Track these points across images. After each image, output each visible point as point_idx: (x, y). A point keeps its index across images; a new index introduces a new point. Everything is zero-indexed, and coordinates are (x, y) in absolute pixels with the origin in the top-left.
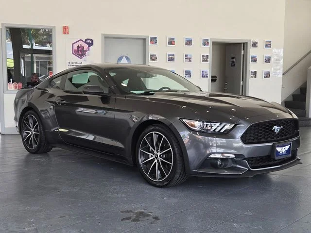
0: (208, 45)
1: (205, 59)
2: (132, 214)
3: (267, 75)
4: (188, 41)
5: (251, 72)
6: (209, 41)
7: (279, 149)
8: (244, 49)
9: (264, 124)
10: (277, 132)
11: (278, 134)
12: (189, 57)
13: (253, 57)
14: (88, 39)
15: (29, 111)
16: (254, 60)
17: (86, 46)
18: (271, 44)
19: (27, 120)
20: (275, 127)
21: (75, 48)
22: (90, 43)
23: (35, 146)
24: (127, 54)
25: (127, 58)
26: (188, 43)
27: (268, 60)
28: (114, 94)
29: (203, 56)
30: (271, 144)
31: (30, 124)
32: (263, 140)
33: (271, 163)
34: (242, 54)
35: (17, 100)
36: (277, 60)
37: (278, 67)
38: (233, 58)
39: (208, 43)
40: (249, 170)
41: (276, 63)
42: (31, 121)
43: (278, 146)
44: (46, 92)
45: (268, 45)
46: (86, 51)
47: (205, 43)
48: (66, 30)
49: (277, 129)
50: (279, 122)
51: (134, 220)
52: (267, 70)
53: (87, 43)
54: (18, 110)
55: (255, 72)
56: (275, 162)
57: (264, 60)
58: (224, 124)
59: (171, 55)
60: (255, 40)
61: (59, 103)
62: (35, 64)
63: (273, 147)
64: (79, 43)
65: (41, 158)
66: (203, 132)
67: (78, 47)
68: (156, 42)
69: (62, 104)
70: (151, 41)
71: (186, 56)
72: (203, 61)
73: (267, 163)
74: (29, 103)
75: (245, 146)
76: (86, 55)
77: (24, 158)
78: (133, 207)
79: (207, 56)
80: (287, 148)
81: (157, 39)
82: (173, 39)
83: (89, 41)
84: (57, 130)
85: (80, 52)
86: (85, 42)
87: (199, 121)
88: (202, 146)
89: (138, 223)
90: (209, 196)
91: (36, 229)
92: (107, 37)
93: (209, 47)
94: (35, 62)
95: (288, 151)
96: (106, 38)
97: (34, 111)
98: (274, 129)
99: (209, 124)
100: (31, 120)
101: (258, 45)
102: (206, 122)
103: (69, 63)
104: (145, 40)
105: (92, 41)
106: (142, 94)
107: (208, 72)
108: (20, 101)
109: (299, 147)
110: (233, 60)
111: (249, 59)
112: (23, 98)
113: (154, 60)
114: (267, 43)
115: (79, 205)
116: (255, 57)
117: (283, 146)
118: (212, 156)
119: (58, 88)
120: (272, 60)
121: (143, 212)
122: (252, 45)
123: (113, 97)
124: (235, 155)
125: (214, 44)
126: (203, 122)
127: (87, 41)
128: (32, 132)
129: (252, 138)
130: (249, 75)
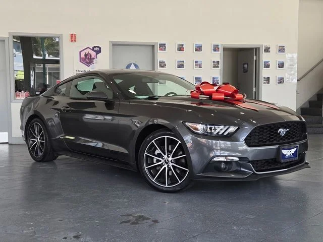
0: (219, 51)
1: (216, 65)
2: (132, 217)
3: (281, 81)
4: (198, 47)
5: (264, 78)
6: (220, 47)
7: (285, 152)
8: (256, 55)
9: (269, 126)
10: (282, 134)
11: (284, 136)
12: (199, 63)
13: (265, 63)
14: (95, 47)
15: (35, 119)
16: (267, 66)
17: (93, 54)
18: (284, 49)
19: (33, 128)
20: (281, 130)
21: (83, 55)
22: (98, 51)
23: (40, 154)
24: (136, 62)
25: (136, 66)
26: (198, 49)
27: (281, 65)
28: (118, 99)
29: (214, 62)
30: (276, 146)
31: (36, 132)
32: (268, 142)
33: (277, 166)
34: (255, 59)
35: (23, 108)
36: (291, 65)
37: (293, 72)
38: (245, 64)
39: (219, 48)
40: (254, 173)
41: (290, 68)
42: (36, 130)
43: (284, 149)
44: (52, 100)
45: (282, 50)
46: (94, 59)
47: (216, 48)
48: (73, 38)
49: (282, 131)
50: (285, 125)
51: (132, 224)
52: (280, 76)
53: (95, 51)
54: (24, 118)
55: (269, 78)
56: (282, 165)
57: (278, 66)
58: (227, 127)
59: (181, 62)
60: (268, 45)
61: (64, 110)
62: (48, 76)
63: (279, 150)
64: (87, 51)
65: (46, 166)
66: (206, 135)
67: (86, 55)
68: (165, 49)
69: (67, 111)
70: (160, 48)
71: (196, 62)
72: (214, 67)
73: (273, 167)
74: (34, 111)
75: (249, 149)
76: (94, 62)
77: (29, 166)
78: (134, 211)
79: (218, 62)
80: (293, 151)
81: (166, 45)
82: (183, 45)
83: (96, 49)
84: (62, 137)
85: (87, 59)
86: (93, 49)
87: (202, 124)
88: (205, 149)
89: (137, 225)
90: (212, 200)
91: (34, 231)
92: (115, 45)
93: (220, 52)
94: (47, 73)
95: (295, 154)
96: (113, 45)
97: (40, 119)
98: (280, 132)
99: (213, 127)
100: (37, 127)
101: (271, 50)
102: (209, 125)
103: (77, 71)
104: (153, 46)
105: (100, 48)
106: (146, 99)
107: (219, 79)
108: (26, 109)
109: (307, 150)
110: (246, 66)
111: (262, 65)
112: (29, 106)
113: (163, 67)
114: (280, 48)
115: (80, 209)
116: (268, 62)
117: (289, 149)
118: (216, 159)
119: (64, 95)
120: (286, 65)
121: (143, 216)
122: (265, 50)
123: (117, 102)
124: (239, 158)
125: (225, 49)
126: (206, 125)
127: (95, 49)
128: (38, 140)
129: (257, 141)
130: (262, 80)
